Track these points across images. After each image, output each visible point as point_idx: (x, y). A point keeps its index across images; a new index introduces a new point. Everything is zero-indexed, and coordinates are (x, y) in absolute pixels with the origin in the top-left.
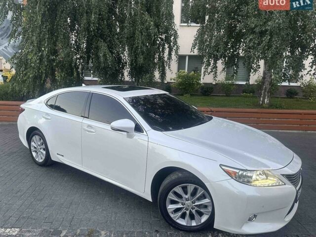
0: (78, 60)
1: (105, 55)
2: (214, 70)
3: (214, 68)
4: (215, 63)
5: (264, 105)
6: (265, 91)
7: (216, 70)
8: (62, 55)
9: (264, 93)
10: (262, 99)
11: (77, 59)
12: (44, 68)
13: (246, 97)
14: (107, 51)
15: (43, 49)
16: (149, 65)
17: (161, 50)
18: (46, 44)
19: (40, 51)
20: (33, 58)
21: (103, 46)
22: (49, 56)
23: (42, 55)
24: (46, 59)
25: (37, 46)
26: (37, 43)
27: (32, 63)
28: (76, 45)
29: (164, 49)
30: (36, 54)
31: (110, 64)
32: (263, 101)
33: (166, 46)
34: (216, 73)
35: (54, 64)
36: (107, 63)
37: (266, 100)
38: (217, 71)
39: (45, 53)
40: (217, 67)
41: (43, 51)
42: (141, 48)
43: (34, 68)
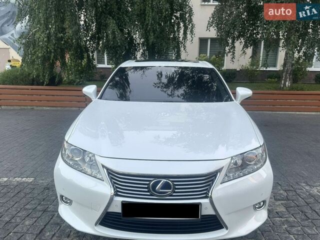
0: (88, 42)
1: (113, 33)
2: (231, 51)
3: (231, 48)
4: (233, 42)
5: (285, 88)
6: (287, 73)
7: (234, 50)
8: (69, 32)
9: (286, 76)
10: (283, 82)
11: (87, 40)
12: (53, 47)
13: (270, 82)
14: (116, 28)
15: (50, 26)
16: (161, 44)
17: (176, 29)
18: (53, 22)
19: (47, 28)
20: (41, 36)
21: (112, 24)
22: (56, 34)
23: (49, 33)
24: (54, 37)
25: (45, 23)
26: (44, 21)
27: (40, 41)
28: (86, 25)
29: (179, 28)
30: (43, 31)
31: (119, 41)
32: (285, 84)
33: (182, 25)
34: (234, 53)
35: (63, 42)
36: (116, 40)
37: (287, 83)
38: (235, 52)
39: (52, 31)
40: (234, 47)
41: (51, 28)
42: (152, 25)
43: (42, 47)
